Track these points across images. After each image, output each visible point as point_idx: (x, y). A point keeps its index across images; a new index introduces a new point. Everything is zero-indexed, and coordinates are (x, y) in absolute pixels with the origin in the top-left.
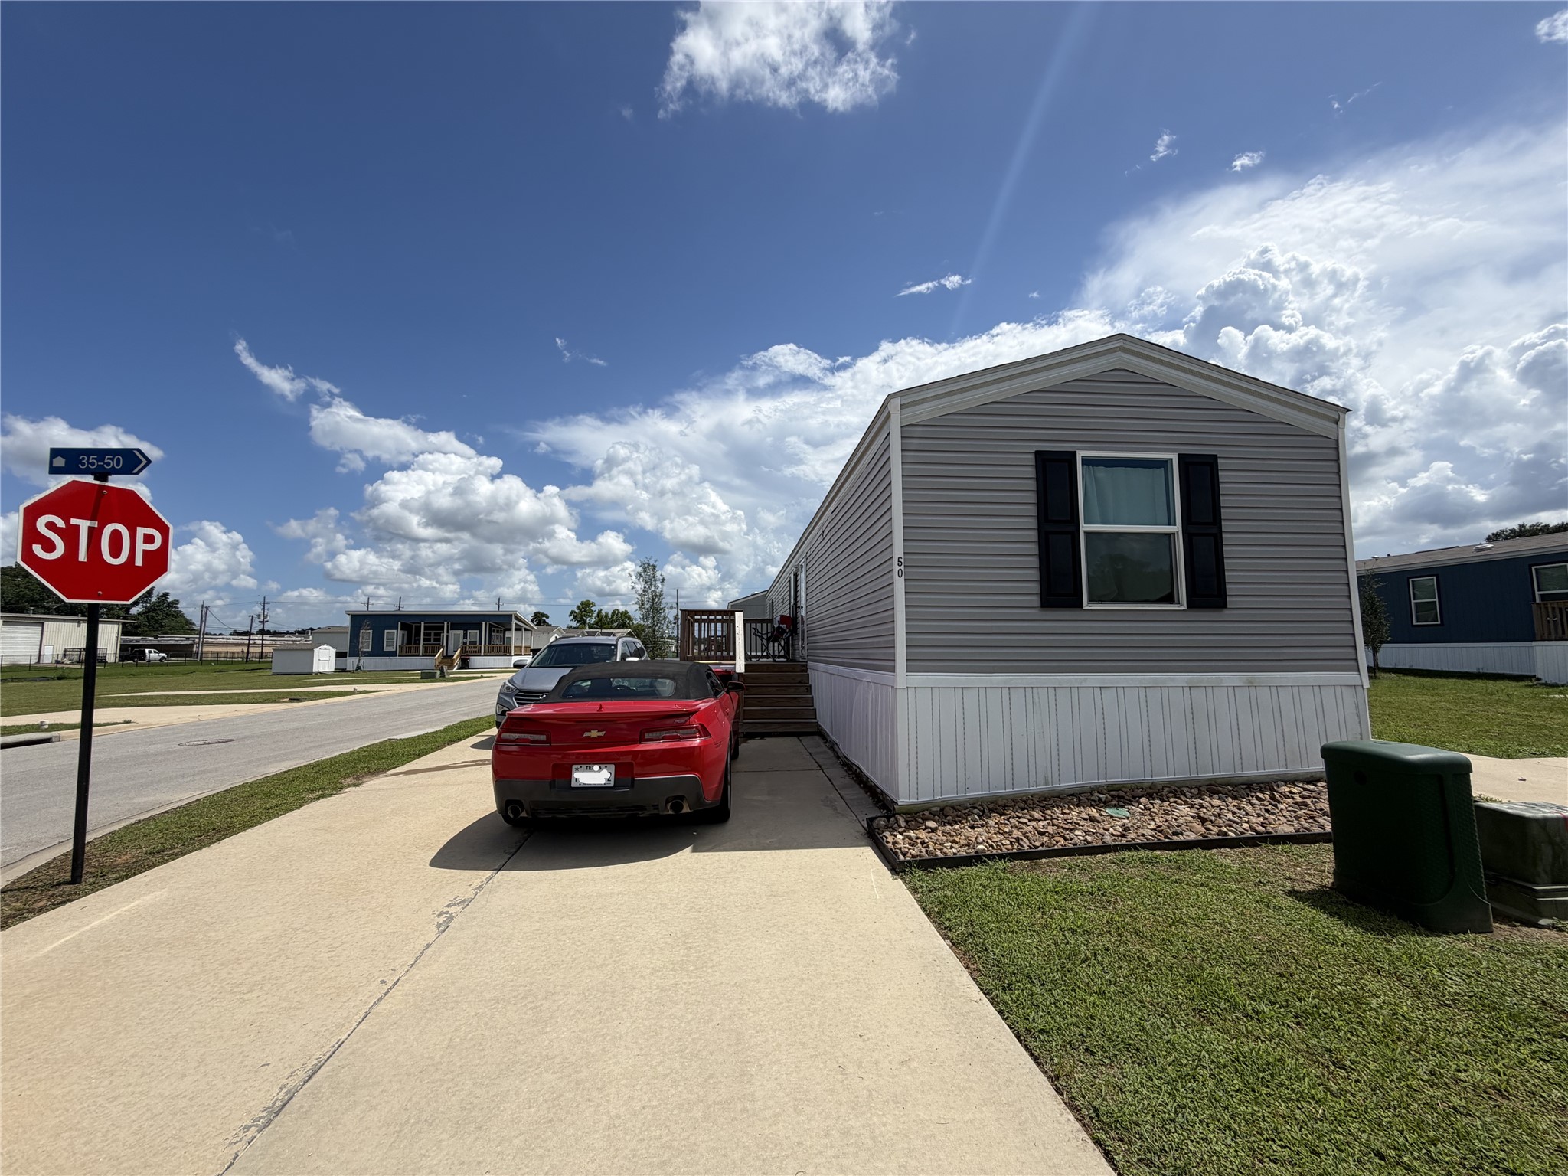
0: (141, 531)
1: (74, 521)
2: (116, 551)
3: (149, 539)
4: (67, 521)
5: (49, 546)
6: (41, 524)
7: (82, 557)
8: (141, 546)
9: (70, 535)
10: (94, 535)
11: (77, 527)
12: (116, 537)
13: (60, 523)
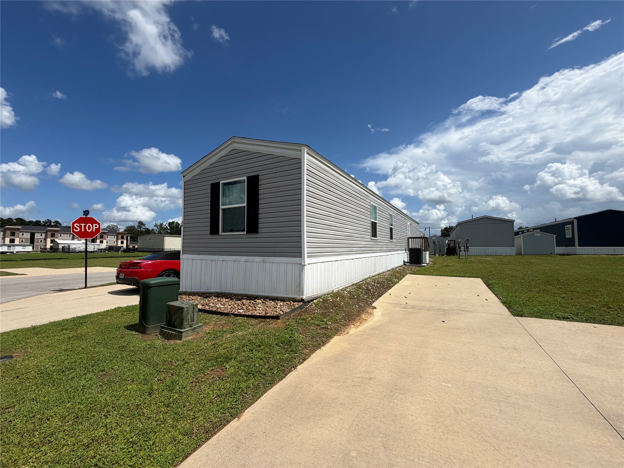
0: (94, 225)
1: (81, 224)
2: (89, 229)
3: (96, 226)
4: (80, 224)
5: (77, 229)
6: (75, 225)
7: (83, 230)
8: (94, 228)
9: (80, 227)
10: (85, 227)
11: (82, 225)
12: (89, 226)
13: (78, 225)
